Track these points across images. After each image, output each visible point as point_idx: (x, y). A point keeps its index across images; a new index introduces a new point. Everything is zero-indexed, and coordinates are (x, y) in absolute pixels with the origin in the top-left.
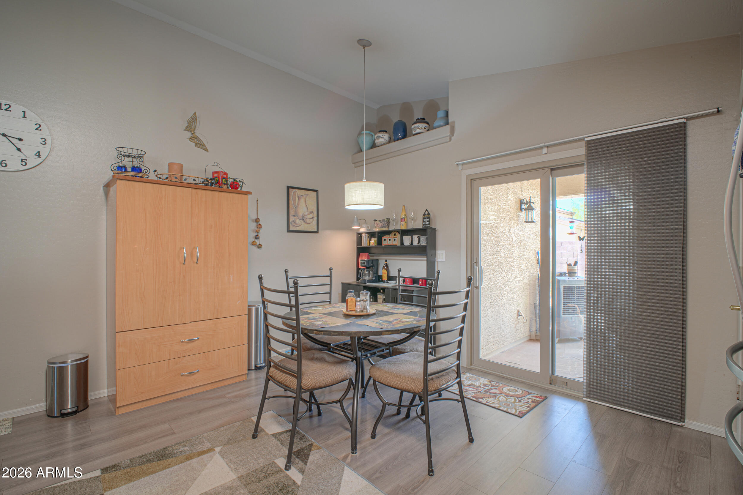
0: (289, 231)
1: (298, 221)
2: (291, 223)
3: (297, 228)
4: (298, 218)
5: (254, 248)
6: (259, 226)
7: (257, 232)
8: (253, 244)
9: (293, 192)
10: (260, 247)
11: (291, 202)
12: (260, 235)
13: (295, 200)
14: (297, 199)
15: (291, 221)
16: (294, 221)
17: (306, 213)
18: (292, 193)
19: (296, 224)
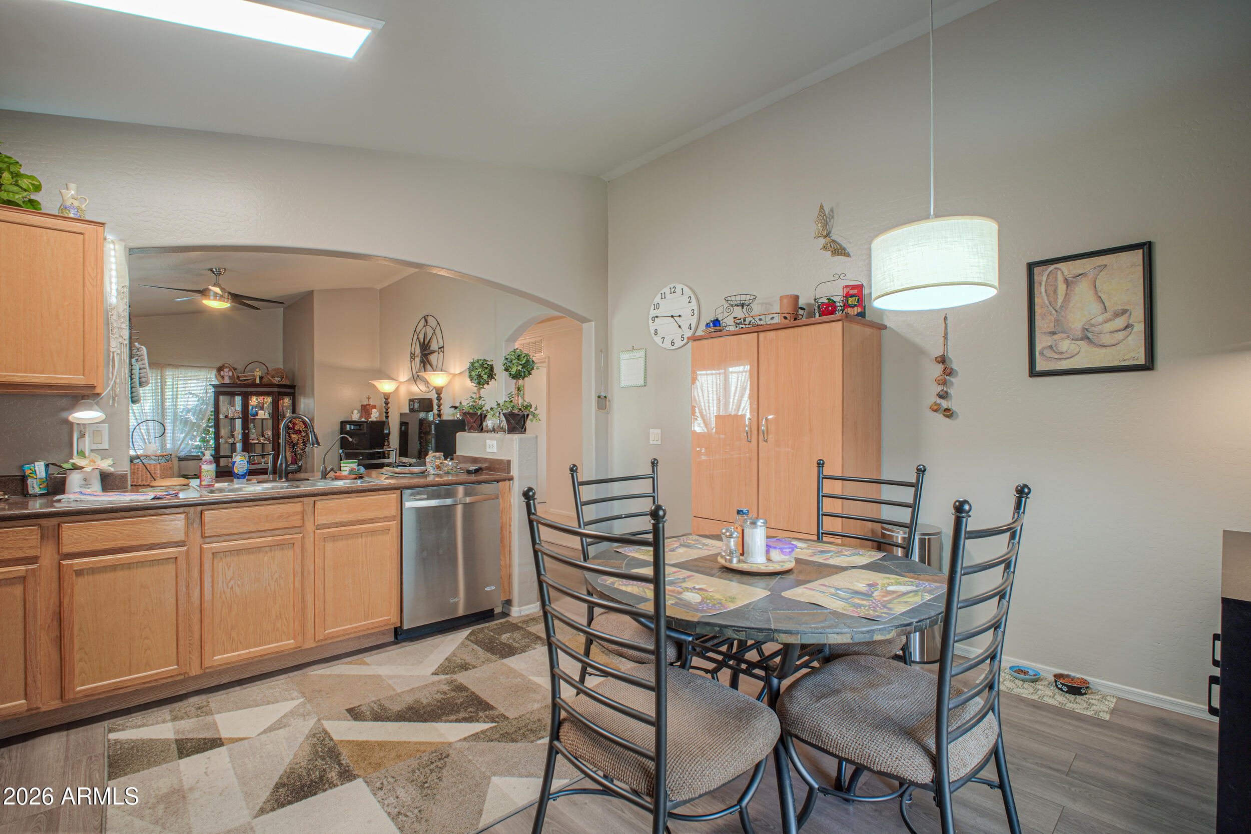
0: (1033, 373)
1: (1065, 345)
2: (1041, 353)
3: (1064, 362)
4: (1068, 337)
5: (939, 417)
6: (949, 372)
7: (944, 383)
8: (936, 409)
9: (1047, 272)
10: (948, 413)
11: (1041, 298)
12: (952, 391)
13: (1055, 291)
14: (1062, 288)
15: (1038, 348)
16: (1051, 347)
17: (1100, 319)
18: (1044, 278)
19: (1061, 353)
